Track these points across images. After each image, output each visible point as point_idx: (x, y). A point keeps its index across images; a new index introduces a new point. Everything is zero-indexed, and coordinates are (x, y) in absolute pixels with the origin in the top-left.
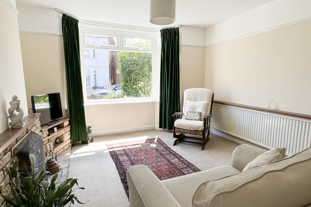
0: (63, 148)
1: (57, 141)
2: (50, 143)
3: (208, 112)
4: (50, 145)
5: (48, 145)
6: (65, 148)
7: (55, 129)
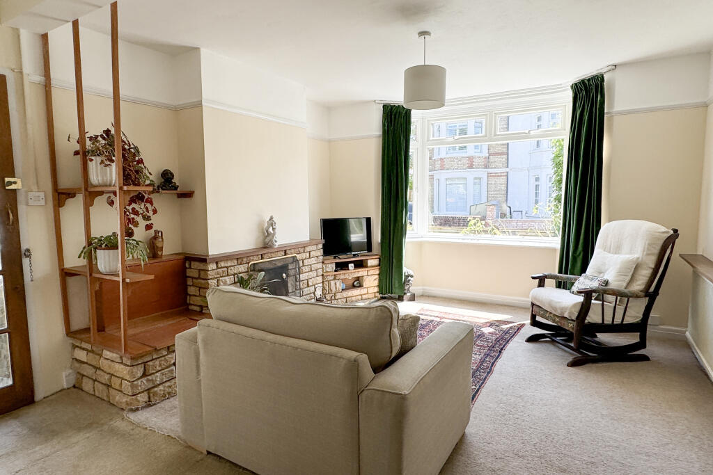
0: (361, 295)
1: (355, 283)
2: (336, 281)
3: (639, 285)
4: (335, 284)
5: (332, 283)
6: (364, 297)
7: (351, 266)
